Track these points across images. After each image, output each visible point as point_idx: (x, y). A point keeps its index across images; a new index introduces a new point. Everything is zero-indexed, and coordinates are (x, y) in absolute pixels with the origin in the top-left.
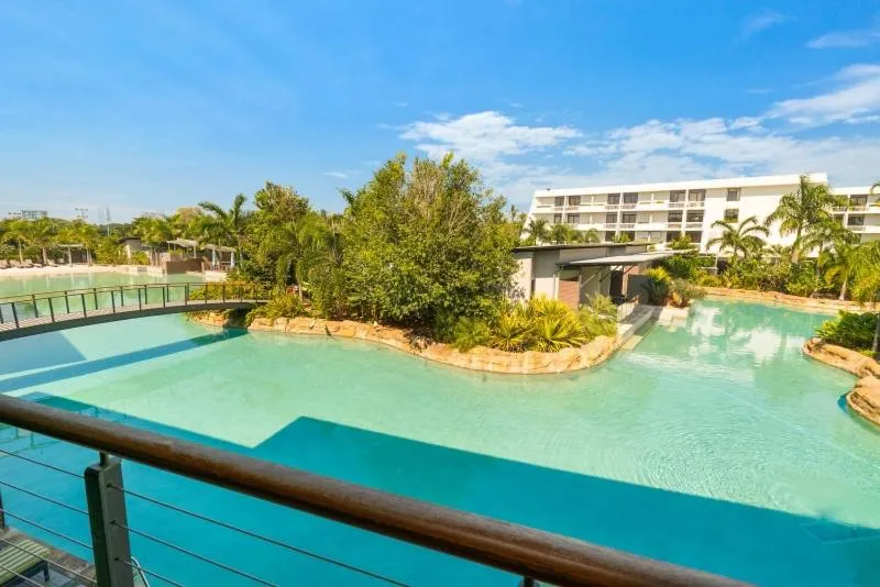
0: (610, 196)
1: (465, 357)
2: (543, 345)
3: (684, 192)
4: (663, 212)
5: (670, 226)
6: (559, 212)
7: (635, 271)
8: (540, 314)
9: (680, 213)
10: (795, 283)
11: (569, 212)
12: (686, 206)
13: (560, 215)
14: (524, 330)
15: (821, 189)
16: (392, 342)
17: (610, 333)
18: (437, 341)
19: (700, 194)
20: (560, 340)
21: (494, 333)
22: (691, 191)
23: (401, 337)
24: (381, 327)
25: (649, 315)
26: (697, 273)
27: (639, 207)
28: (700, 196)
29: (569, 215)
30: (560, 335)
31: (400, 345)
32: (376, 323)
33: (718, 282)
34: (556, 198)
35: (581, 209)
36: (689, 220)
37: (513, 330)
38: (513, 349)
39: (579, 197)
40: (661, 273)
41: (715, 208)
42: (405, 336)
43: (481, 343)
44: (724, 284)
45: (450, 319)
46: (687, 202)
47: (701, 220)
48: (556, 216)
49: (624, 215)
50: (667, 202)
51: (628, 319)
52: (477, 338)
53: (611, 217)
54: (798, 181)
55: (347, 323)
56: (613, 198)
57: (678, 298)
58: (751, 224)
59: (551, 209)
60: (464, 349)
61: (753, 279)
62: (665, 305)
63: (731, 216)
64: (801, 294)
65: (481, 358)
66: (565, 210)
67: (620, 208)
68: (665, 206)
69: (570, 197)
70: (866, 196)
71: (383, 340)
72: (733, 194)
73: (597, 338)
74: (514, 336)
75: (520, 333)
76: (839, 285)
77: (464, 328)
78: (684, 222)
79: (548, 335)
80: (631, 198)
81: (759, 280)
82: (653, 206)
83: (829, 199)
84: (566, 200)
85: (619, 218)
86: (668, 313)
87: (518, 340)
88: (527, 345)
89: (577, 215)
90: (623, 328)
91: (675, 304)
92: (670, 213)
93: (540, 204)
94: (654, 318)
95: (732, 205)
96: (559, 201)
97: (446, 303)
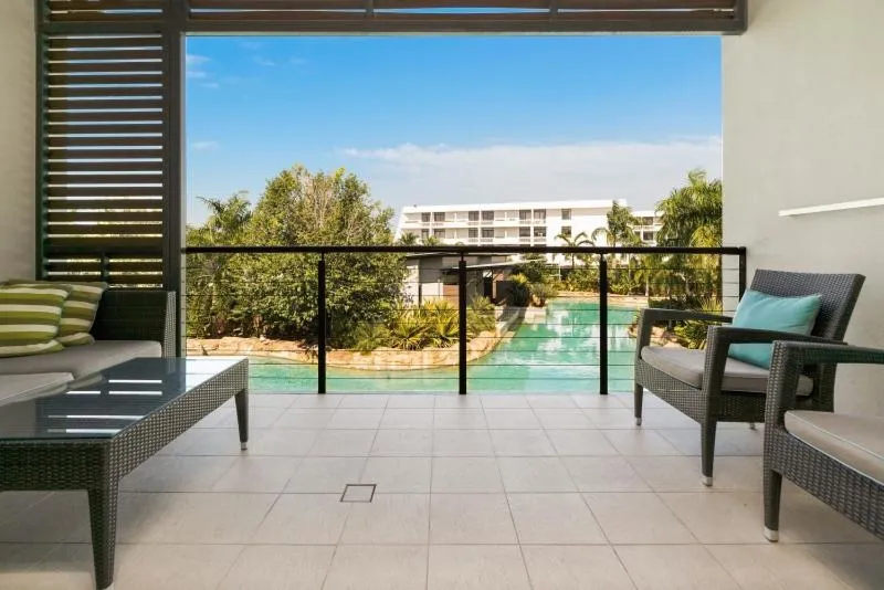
0: (470, 213)
1: (368, 359)
2: (439, 341)
3: (530, 211)
4: (514, 228)
5: (521, 240)
6: (425, 227)
7: (500, 277)
8: (433, 315)
9: (529, 229)
10: (616, 283)
11: (436, 227)
12: (533, 222)
13: (427, 231)
14: (421, 329)
15: (625, 211)
16: (285, 354)
17: (492, 329)
18: (336, 348)
19: (542, 213)
20: (453, 336)
21: (393, 334)
22: (535, 211)
23: (295, 348)
24: (268, 341)
25: (517, 314)
26: (548, 280)
27: (496, 223)
28: (542, 214)
29: (436, 231)
30: (451, 333)
31: (294, 356)
32: (262, 338)
33: (563, 286)
34: (423, 214)
35: (445, 225)
36: (536, 235)
37: (410, 330)
38: (412, 348)
39: (443, 213)
40: (521, 278)
41: (554, 225)
42: (300, 346)
43: (383, 344)
44: (567, 288)
45: (349, 324)
46: (532, 220)
47: (544, 235)
48: (423, 231)
49: (483, 230)
50: (518, 219)
51: (502, 318)
52: (379, 340)
53: (473, 232)
54: (611, 205)
55: (227, 340)
56: (473, 215)
57: (536, 299)
58: (583, 238)
59: (419, 224)
60: (366, 351)
61: (588, 282)
62: (527, 306)
63: (567, 232)
64: (621, 292)
65: (384, 358)
66: (432, 225)
67: (480, 224)
68: (517, 222)
69: (435, 214)
70: (651, 218)
71: (273, 354)
72: (566, 214)
73: (482, 333)
74: (412, 335)
75: (418, 332)
76: (643, 284)
77: (363, 332)
78: (532, 237)
79: (442, 333)
80: (489, 215)
81: (592, 283)
82: (507, 223)
83: (631, 219)
84: (432, 217)
85: (479, 232)
86: (531, 313)
87: (418, 337)
88: (425, 343)
89: (443, 230)
90: (500, 326)
91: (535, 305)
92: (521, 229)
93: (407, 219)
94: (521, 318)
95: (566, 223)
96: (426, 217)
97: (347, 308)
